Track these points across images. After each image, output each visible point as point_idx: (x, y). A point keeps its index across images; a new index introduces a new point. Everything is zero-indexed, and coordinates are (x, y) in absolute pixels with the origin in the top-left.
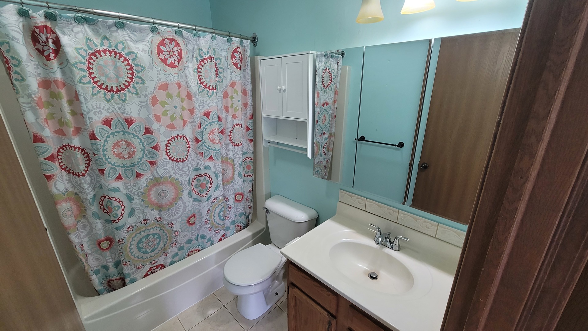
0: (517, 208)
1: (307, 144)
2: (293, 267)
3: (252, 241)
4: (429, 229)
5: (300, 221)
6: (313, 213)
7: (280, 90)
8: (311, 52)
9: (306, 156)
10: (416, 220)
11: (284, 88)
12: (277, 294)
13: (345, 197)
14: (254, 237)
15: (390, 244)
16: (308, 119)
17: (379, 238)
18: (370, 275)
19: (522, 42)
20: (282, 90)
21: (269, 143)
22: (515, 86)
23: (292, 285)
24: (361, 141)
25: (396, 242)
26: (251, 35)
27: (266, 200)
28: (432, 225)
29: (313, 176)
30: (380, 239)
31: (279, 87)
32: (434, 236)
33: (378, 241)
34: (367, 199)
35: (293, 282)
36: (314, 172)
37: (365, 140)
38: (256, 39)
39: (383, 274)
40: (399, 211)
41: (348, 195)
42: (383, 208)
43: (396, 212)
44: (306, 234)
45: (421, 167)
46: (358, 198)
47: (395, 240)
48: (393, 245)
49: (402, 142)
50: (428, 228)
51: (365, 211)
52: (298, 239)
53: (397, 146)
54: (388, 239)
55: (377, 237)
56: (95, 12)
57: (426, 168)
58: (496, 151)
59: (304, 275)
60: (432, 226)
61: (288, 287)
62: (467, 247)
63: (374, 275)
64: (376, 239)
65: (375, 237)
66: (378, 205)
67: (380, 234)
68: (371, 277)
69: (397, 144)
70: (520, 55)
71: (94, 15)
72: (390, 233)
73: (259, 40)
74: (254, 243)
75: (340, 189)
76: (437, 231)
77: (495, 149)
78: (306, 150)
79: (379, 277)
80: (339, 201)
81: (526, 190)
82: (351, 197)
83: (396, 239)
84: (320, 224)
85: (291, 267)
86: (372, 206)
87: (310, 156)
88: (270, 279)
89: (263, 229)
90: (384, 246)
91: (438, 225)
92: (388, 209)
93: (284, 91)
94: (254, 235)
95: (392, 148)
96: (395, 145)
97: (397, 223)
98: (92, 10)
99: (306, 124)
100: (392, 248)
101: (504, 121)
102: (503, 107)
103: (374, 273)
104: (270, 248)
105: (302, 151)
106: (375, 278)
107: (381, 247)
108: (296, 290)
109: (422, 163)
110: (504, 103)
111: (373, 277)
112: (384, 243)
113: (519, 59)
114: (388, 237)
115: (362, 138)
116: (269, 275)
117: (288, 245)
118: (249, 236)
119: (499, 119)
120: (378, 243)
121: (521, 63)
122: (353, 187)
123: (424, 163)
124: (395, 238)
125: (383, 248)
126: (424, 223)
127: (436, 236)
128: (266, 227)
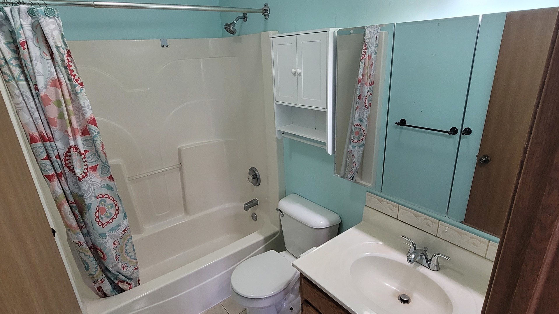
0: (546, 249)
1: (326, 137)
2: (307, 283)
3: (264, 246)
4: (478, 247)
5: (319, 227)
6: (335, 218)
7: (295, 74)
8: (331, 29)
9: (326, 150)
10: (461, 234)
11: (299, 71)
12: (292, 309)
13: (373, 201)
14: (266, 242)
15: (427, 262)
16: (327, 108)
17: (411, 254)
18: (401, 298)
19: (550, 63)
20: (297, 73)
21: (283, 133)
22: (542, 111)
23: (305, 302)
24: (401, 125)
25: (434, 261)
26: (262, 7)
27: (280, 199)
28: (481, 242)
29: (334, 176)
30: (413, 256)
31: (293, 70)
32: (484, 255)
33: (410, 258)
34: (400, 205)
35: (307, 300)
36: (334, 171)
37: (406, 124)
38: (267, 10)
39: (416, 298)
40: (439, 222)
41: (377, 199)
42: (420, 217)
43: (435, 223)
44: (326, 243)
45: (480, 160)
46: (389, 204)
47: (432, 257)
48: (430, 263)
49: (455, 128)
50: (476, 246)
51: (397, 219)
52: (315, 249)
53: (448, 132)
54: (424, 256)
55: (411, 252)
56: (96, 5)
57: (487, 161)
58: (522, 182)
59: (319, 293)
60: (481, 244)
61: (302, 305)
62: (493, 285)
63: (406, 298)
64: (409, 254)
65: (408, 253)
66: (413, 213)
67: (415, 249)
68: (402, 300)
69: (449, 131)
70: (548, 77)
71: (95, 7)
72: (428, 249)
73: (271, 11)
74: (267, 249)
75: (367, 191)
76: (487, 250)
77: (522, 179)
78: (325, 144)
79: (411, 301)
80: (366, 206)
81: (555, 229)
82: (381, 201)
83: (435, 257)
84: (344, 232)
85: (304, 282)
86: (406, 214)
87: (330, 151)
88: (283, 293)
89: (277, 233)
90: (419, 264)
91: (489, 242)
92: (425, 219)
93: (300, 74)
94: (266, 239)
95: (442, 135)
96: (446, 132)
97: (436, 236)
98: (92, 3)
99: (325, 114)
100: (429, 267)
101: (530, 149)
102: (530, 132)
103: (405, 296)
104: (284, 257)
105: (322, 146)
106: (407, 302)
107: (414, 264)
108: (310, 309)
109: (482, 156)
110: (531, 128)
111: (404, 300)
112: (419, 260)
113: (546, 81)
114: (425, 253)
115: (403, 123)
116: (282, 287)
117: (304, 256)
118: (261, 241)
119: (526, 146)
120: (410, 261)
121: (548, 86)
122: (381, 191)
123: (484, 156)
124: (433, 255)
125: (418, 266)
126: (471, 239)
127: (486, 256)
128: (281, 231)
